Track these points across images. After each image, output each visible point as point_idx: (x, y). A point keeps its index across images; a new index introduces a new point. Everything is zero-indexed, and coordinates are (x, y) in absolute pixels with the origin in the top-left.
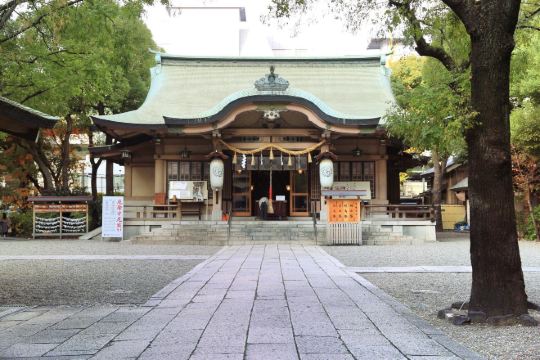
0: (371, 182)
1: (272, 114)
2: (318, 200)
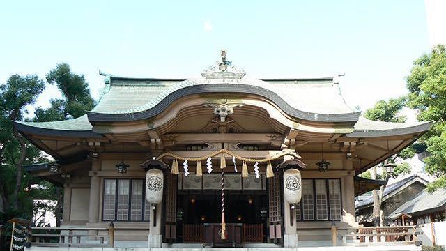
2: (278, 223)
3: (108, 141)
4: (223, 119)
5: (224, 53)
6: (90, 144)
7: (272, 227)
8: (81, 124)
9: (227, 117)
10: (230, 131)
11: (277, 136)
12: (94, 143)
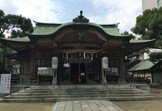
0: (118, 68)
1: (81, 34)
2: (98, 75)
3: (37, 46)
4: (80, 38)
5: (81, 12)
6: (30, 47)
7: (96, 76)
8: (27, 39)
9: (81, 37)
10: (83, 42)
11: (99, 44)
12: (32, 47)
